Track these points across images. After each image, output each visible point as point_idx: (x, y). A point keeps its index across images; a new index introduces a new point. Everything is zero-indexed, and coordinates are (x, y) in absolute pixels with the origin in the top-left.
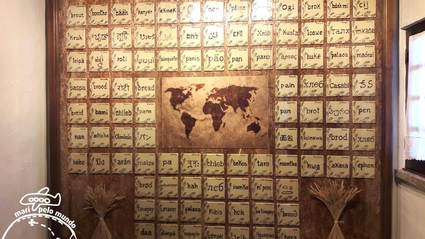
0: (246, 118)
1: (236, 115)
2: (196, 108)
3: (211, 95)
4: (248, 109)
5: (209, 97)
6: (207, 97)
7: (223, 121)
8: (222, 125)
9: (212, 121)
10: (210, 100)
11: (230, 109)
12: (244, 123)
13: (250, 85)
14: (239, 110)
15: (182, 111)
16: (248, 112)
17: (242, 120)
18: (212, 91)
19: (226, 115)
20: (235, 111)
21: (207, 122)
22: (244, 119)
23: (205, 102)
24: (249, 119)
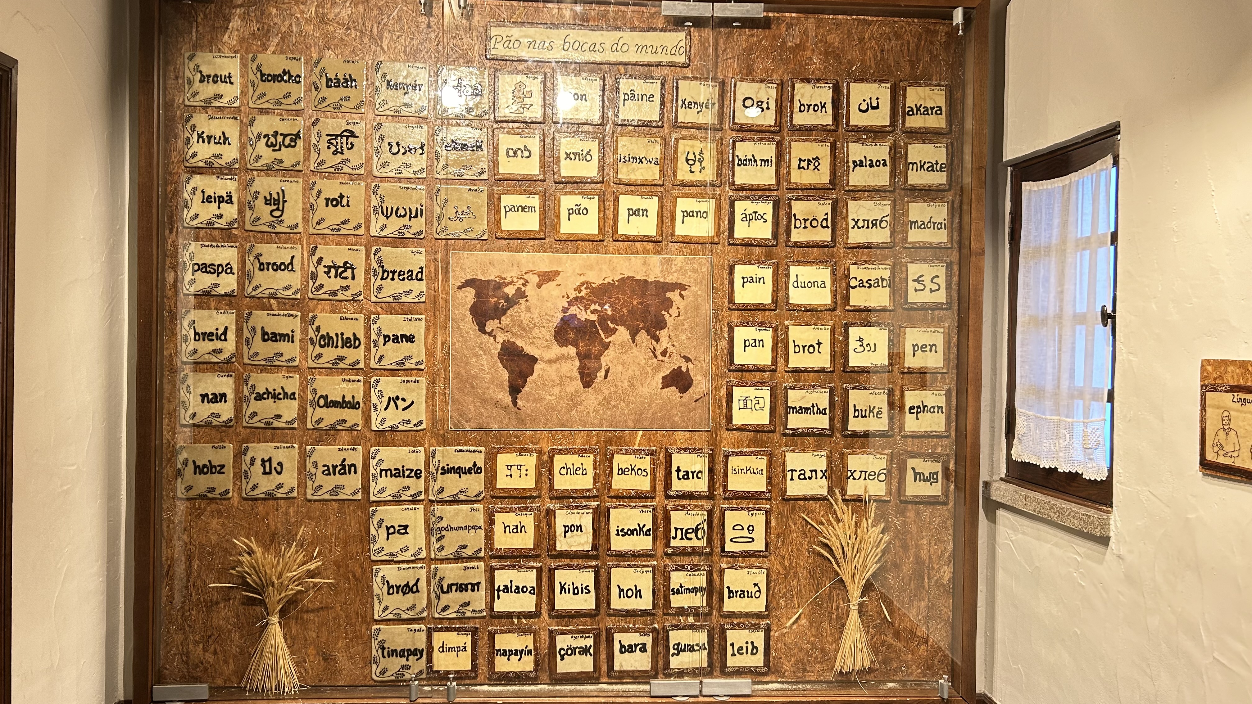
0: (660, 358)
1: (635, 350)
2: (536, 331)
3: (576, 298)
4: (663, 334)
5: (570, 304)
6: (566, 305)
7: (604, 364)
8: (602, 373)
9: (577, 364)
10: (573, 310)
11: (623, 333)
12: (656, 369)
13: (671, 279)
14: (643, 336)
15: (501, 338)
16: (665, 342)
17: (650, 362)
18: (578, 289)
19: (611, 348)
20: (634, 340)
21: (563, 364)
22: (655, 360)
23: (560, 315)
24: (666, 359)
